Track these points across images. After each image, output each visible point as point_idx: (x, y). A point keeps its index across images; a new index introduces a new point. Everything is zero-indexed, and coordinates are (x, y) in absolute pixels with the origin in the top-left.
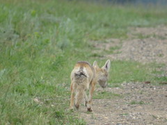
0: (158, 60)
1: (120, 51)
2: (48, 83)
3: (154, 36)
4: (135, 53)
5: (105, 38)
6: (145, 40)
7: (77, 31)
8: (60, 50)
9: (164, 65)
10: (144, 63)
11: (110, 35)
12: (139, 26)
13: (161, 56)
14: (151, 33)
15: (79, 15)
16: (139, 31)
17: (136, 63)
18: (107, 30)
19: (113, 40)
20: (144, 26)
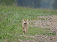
0: (48, 27)
1: (35, 24)
2: (10, 34)
3: (47, 19)
4: (40, 25)
5: (30, 19)
6: (43, 20)
7: (20, 17)
8: (14, 24)
9: (50, 29)
10: (43, 28)
11: (31, 18)
12: (41, 16)
13: (49, 26)
14: (45, 18)
15: (21, 12)
16: (41, 17)
17: (40, 28)
18: (30, 17)
19: (32, 20)
20: (43, 16)
